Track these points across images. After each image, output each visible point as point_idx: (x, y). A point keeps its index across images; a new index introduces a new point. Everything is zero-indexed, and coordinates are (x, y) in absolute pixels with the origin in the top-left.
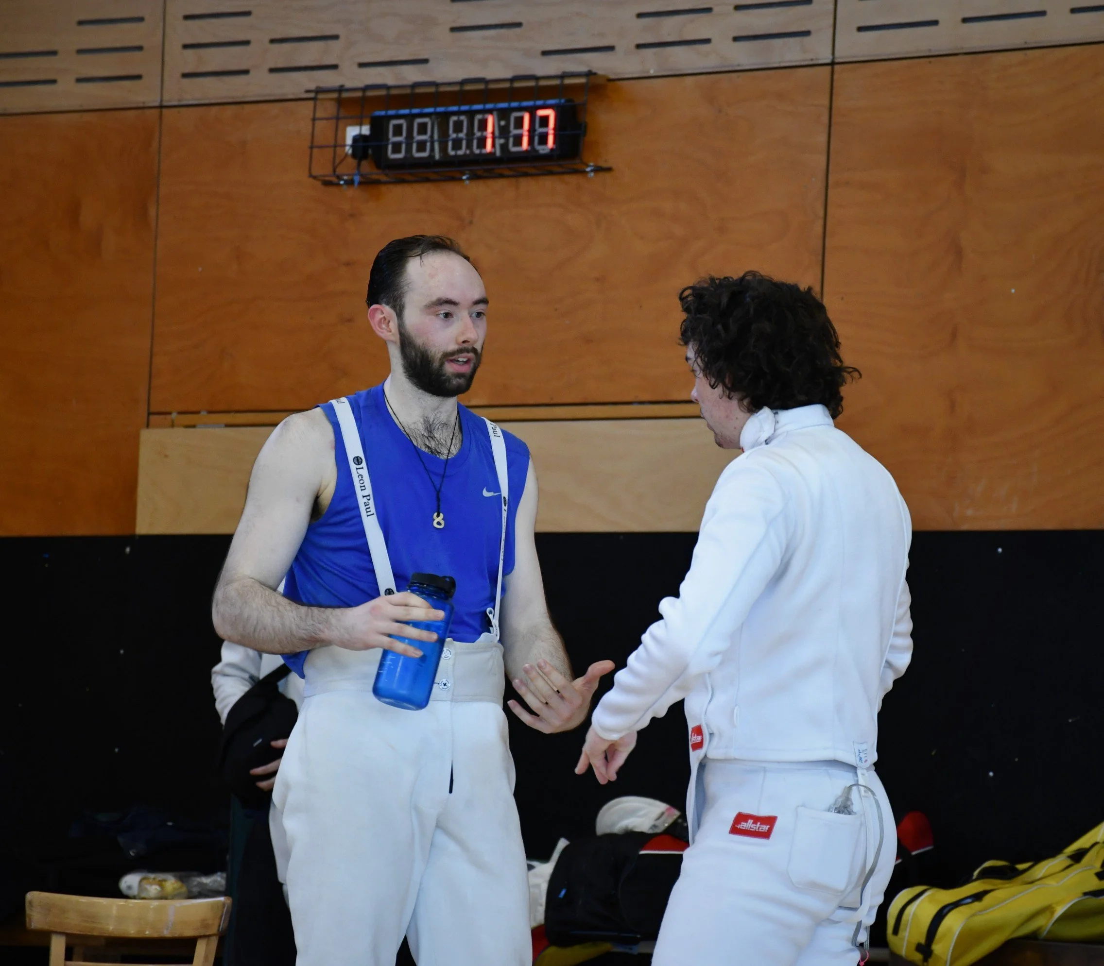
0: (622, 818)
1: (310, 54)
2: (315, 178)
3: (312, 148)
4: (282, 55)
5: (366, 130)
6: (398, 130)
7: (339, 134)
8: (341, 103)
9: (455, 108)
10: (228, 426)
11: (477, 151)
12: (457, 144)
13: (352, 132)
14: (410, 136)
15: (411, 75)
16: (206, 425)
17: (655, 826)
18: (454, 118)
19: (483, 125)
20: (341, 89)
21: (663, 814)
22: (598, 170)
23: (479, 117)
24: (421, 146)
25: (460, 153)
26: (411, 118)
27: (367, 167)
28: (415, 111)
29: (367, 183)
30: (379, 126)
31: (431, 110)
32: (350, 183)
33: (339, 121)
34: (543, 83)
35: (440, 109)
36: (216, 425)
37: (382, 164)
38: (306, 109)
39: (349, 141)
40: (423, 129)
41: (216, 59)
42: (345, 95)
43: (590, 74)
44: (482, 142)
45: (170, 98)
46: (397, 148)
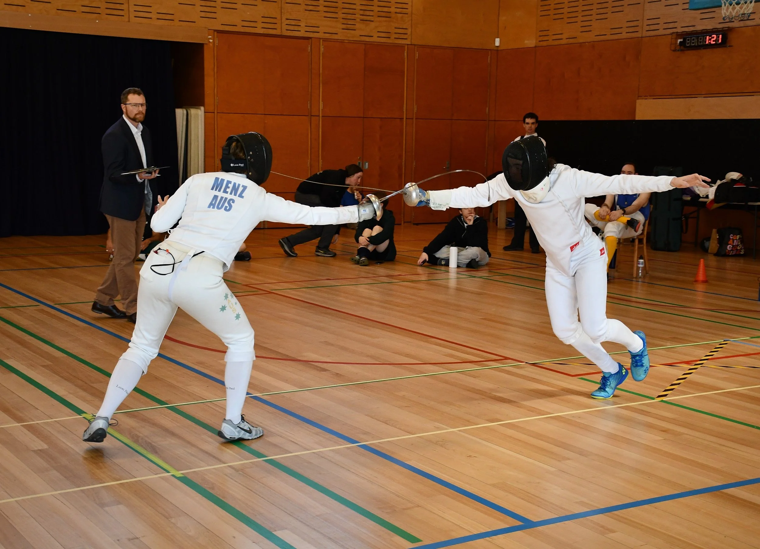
0: (731, 176)
1: (671, 25)
2: (672, 50)
3: (671, 44)
4: (666, 26)
5: (682, 40)
6: (688, 40)
7: (677, 41)
8: (677, 35)
9: (700, 35)
10: (653, 99)
11: (705, 44)
12: (700, 42)
13: (679, 40)
14: (691, 42)
15: (692, 29)
16: (649, 99)
17: (737, 178)
18: (700, 37)
19: (706, 38)
20: (677, 32)
21: (739, 176)
22: (729, 46)
23: (705, 37)
24: (693, 43)
25: (701, 44)
26: (691, 37)
27: (682, 48)
28: (692, 36)
29: (682, 50)
30: (685, 40)
31: (695, 36)
32: (678, 51)
33: (676, 39)
34: (719, 30)
35: (697, 36)
36: (651, 99)
37: (685, 47)
38: (670, 36)
39: (678, 43)
40: (693, 40)
41: (652, 27)
42: (678, 34)
43: (728, 27)
44: (706, 42)
45: (644, 35)
46: (688, 43)
